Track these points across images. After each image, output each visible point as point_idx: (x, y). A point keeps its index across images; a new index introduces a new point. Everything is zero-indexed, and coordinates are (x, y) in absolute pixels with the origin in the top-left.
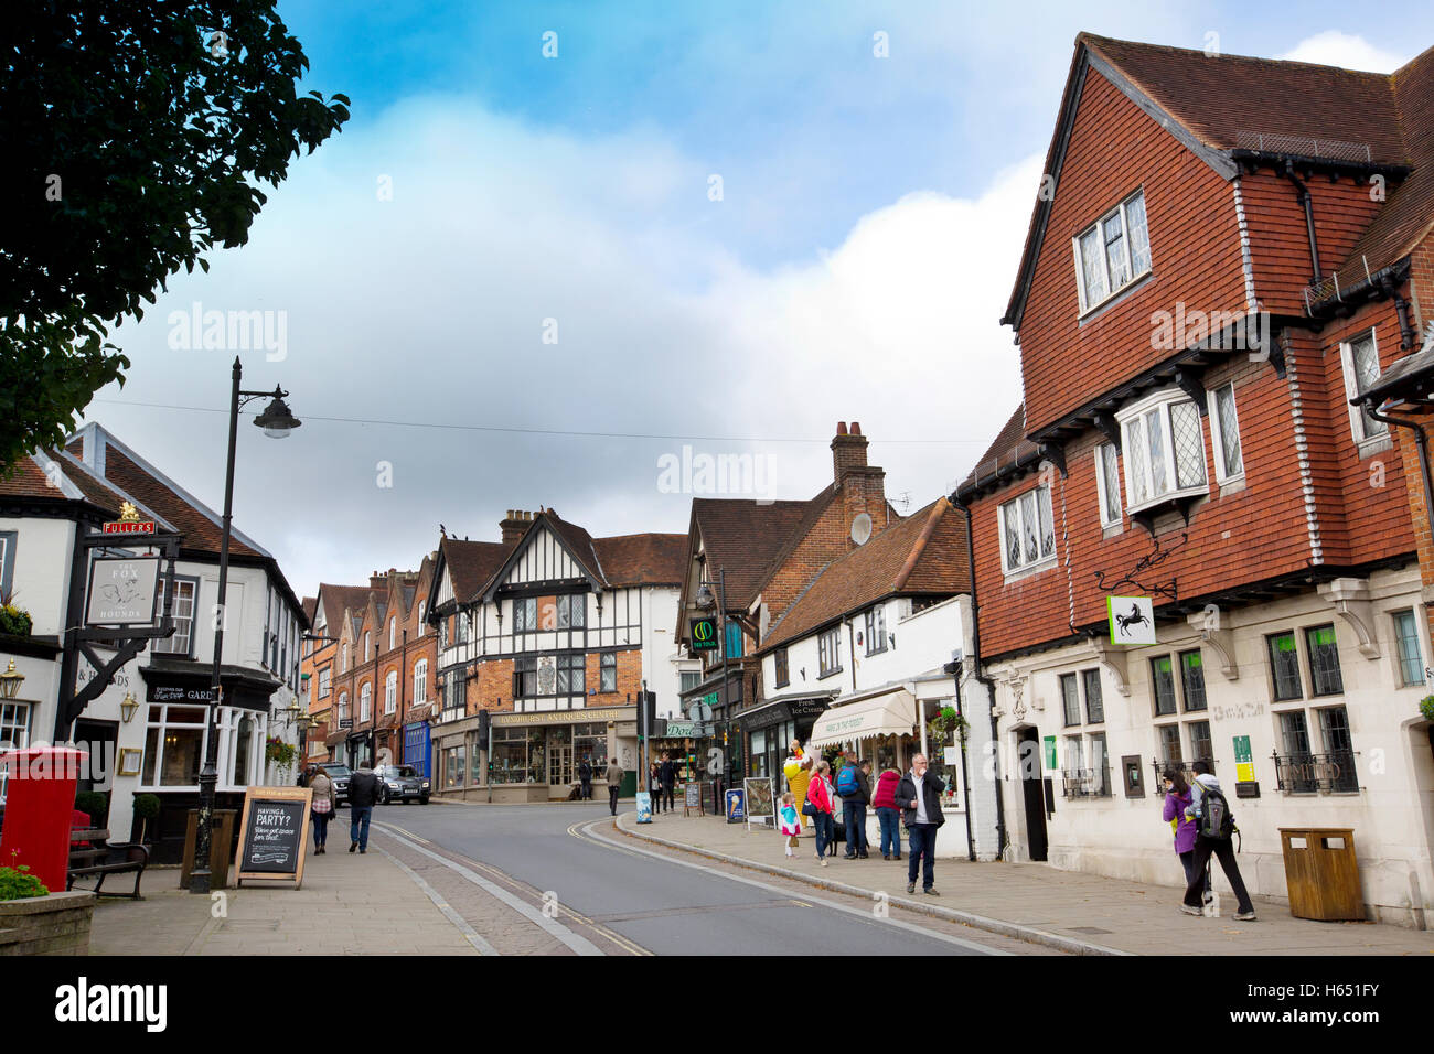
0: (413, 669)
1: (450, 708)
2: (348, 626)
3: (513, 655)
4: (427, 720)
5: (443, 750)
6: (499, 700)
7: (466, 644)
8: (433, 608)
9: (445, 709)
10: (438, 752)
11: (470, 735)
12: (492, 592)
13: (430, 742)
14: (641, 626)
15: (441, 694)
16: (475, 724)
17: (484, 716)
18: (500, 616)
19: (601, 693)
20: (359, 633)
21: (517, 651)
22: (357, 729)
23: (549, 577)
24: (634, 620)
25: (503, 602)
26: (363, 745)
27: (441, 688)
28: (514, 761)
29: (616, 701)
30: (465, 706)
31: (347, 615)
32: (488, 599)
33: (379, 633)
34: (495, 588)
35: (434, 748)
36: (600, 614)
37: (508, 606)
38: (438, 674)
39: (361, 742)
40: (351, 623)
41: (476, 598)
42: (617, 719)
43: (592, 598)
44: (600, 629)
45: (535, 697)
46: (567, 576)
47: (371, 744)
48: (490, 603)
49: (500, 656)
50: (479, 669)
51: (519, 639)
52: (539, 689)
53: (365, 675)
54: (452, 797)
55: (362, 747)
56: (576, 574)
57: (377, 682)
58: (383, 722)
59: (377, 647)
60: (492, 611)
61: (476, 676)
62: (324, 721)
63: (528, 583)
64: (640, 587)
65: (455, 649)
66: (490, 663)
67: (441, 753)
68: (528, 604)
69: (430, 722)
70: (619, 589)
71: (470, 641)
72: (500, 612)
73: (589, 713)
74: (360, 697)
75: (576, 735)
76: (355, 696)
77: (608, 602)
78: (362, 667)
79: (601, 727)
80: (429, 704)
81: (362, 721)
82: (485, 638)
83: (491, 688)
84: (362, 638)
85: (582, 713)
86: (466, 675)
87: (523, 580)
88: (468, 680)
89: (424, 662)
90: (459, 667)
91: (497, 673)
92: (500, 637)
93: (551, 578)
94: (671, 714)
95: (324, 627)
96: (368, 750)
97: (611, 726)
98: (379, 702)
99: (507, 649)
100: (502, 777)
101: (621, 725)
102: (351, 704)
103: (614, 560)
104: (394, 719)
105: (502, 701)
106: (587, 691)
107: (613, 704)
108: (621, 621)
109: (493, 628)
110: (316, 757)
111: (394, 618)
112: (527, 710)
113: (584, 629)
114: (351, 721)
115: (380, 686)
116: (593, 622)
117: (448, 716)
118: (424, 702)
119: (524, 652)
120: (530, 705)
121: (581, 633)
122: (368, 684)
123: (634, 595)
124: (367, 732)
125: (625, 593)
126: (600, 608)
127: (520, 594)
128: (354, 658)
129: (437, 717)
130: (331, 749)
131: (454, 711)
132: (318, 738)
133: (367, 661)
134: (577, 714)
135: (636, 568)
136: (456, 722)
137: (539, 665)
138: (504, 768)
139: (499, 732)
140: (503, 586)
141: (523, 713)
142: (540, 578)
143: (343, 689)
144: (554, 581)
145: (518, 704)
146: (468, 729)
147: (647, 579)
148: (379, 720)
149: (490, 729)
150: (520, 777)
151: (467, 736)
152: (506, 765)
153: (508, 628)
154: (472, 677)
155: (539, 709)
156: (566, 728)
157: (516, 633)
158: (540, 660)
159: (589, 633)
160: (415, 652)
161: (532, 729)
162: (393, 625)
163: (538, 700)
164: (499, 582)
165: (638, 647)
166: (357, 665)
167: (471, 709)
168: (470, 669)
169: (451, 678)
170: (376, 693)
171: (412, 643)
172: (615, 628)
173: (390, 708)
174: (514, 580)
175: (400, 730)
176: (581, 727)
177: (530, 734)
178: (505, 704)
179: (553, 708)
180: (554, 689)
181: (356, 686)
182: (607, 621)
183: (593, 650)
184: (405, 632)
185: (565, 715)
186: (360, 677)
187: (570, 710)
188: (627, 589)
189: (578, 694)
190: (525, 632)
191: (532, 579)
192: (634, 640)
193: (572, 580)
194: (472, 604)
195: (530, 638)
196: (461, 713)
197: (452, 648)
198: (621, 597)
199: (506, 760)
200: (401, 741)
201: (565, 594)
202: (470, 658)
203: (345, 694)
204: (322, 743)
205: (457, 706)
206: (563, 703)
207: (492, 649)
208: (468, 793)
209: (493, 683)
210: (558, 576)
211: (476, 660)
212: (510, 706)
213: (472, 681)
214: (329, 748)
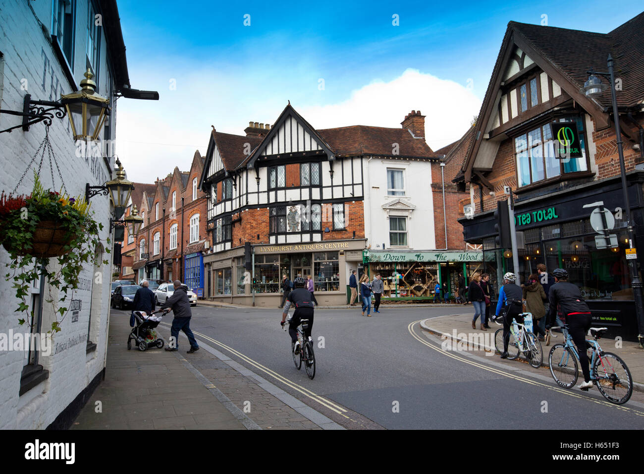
0: (189, 221)
1: (219, 243)
2: (145, 202)
3: (269, 205)
4: (201, 252)
5: (214, 270)
6: (258, 236)
7: (231, 199)
8: (205, 179)
9: (215, 243)
10: (209, 272)
11: (236, 260)
12: (253, 161)
13: (203, 266)
14: (362, 184)
15: (211, 234)
16: (241, 252)
17: (249, 247)
18: (258, 178)
19: (333, 231)
20: (151, 205)
21: (271, 202)
22: (151, 259)
23: (295, 150)
24: (357, 180)
25: (260, 169)
26: (156, 268)
27: (211, 231)
28: (269, 278)
29: (344, 236)
30: (231, 241)
31: (144, 195)
32: (250, 166)
33: (165, 203)
34: (255, 158)
35: (206, 270)
36: (332, 176)
37: (263, 172)
38: (208, 222)
39: (154, 267)
40: (147, 200)
41: (241, 166)
42: (346, 249)
43: (326, 165)
44: (332, 186)
45: (285, 233)
46: (308, 149)
47: (161, 268)
48: (251, 169)
49: (259, 206)
50: (242, 215)
51: (272, 194)
52: (288, 228)
53: (156, 228)
54: (222, 301)
55: (155, 270)
56: (314, 148)
57: (164, 232)
58: (169, 254)
59: (164, 211)
60: (252, 176)
61: (240, 220)
62: (132, 255)
63: (279, 154)
64: (361, 157)
65: (223, 204)
66: (251, 210)
67: (212, 273)
68: (279, 170)
69: (204, 253)
70: (346, 159)
71: (234, 197)
72: (258, 175)
73: (326, 245)
74: (153, 241)
75: (315, 260)
76: (150, 241)
77: (337, 168)
78: (154, 224)
79: (334, 254)
80: (202, 242)
81: (154, 255)
82: (247, 193)
83: (252, 227)
84: (154, 207)
85: (321, 245)
86: (230, 221)
87: (276, 152)
88: (233, 223)
89: (197, 216)
90: (225, 215)
91: (256, 217)
92: (258, 192)
93: (296, 151)
94: (384, 245)
95: (130, 206)
96: (159, 271)
97: (342, 254)
98: (166, 243)
99: (263, 200)
100: (261, 288)
101: (348, 253)
102: (148, 245)
103: (337, 141)
104: (177, 252)
105: (260, 236)
106: (323, 229)
107: (342, 238)
108: (348, 181)
109: (253, 187)
110: (127, 276)
111: (175, 193)
112: (279, 242)
113: (320, 186)
114: (148, 254)
115: (166, 233)
116: (326, 181)
117: (218, 248)
118: (198, 240)
119: (276, 202)
120: (281, 239)
121: (318, 189)
122: (159, 233)
123: (357, 163)
124: (158, 261)
125: (350, 161)
126: (332, 172)
127: (273, 163)
128: (149, 219)
129: (208, 249)
130: (136, 271)
131: (223, 245)
132: (128, 265)
133: (157, 220)
134: (317, 245)
135: (356, 145)
136: (225, 252)
137: (288, 212)
138: (263, 282)
139: (259, 257)
140: (261, 157)
141: (277, 244)
142: (288, 151)
143: (142, 237)
144: (298, 152)
145: (273, 240)
146: (235, 256)
147: (366, 151)
148: (166, 254)
149: (253, 255)
150: (274, 288)
151: (233, 261)
152: (264, 281)
153: (264, 186)
154: (236, 221)
155: (288, 242)
156: (309, 255)
157: (270, 190)
158: (288, 208)
159: (324, 189)
160: (190, 211)
161: (283, 255)
162: (174, 197)
163: (288, 236)
164: (258, 154)
165: (361, 199)
166: (151, 222)
167: (236, 243)
168: (235, 216)
169: (219, 223)
170: (164, 238)
171: (189, 205)
172: (343, 185)
173: (173, 245)
174: (269, 153)
175: (180, 259)
176: (319, 254)
177: (282, 260)
178: (263, 239)
179: (299, 241)
180: (299, 227)
181: (151, 235)
182: (337, 180)
183: (327, 201)
184: (183, 199)
185: (308, 246)
186: (153, 230)
187: (312, 242)
188: (352, 158)
189: (317, 232)
190: (277, 189)
191: (282, 152)
192: (358, 194)
193: (311, 152)
194: (237, 171)
195: (281, 194)
196: (228, 246)
197: (220, 203)
198: (347, 164)
199: (264, 277)
200: (181, 266)
201: (306, 162)
202: (234, 208)
203: (144, 240)
204: (131, 267)
205: (224, 242)
206: (306, 238)
207: (253, 200)
208: (234, 299)
209: (254, 225)
210: (301, 150)
211: (240, 209)
212: (266, 240)
213: (237, 225)
214: (134, 270)
